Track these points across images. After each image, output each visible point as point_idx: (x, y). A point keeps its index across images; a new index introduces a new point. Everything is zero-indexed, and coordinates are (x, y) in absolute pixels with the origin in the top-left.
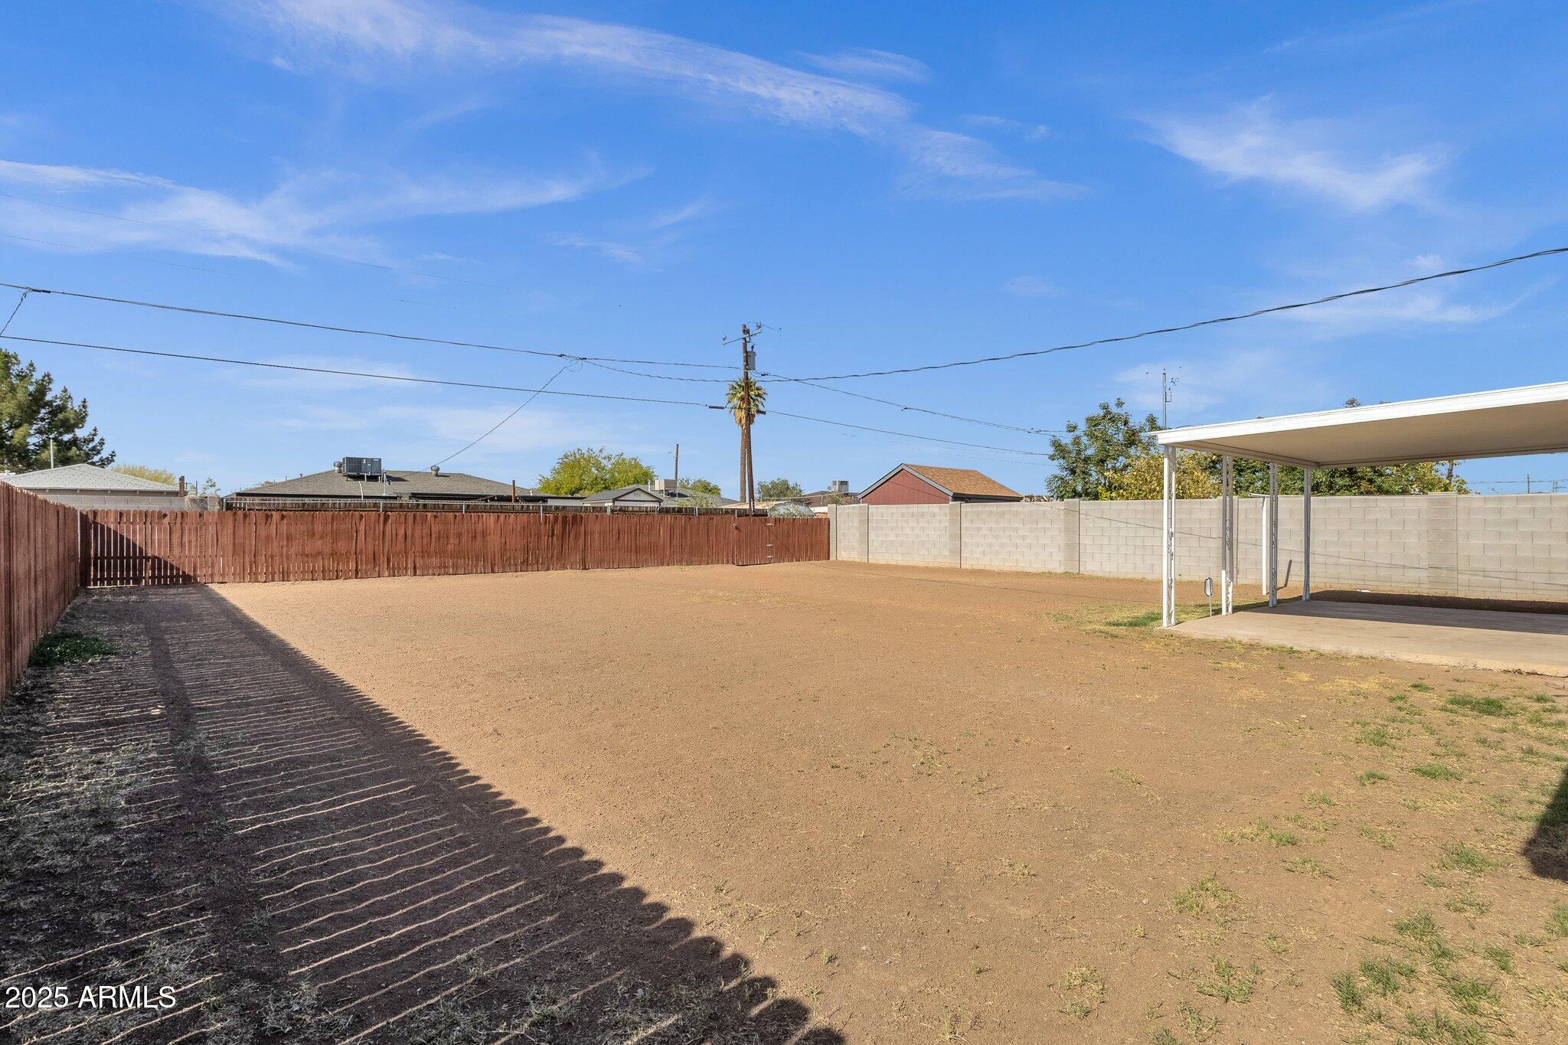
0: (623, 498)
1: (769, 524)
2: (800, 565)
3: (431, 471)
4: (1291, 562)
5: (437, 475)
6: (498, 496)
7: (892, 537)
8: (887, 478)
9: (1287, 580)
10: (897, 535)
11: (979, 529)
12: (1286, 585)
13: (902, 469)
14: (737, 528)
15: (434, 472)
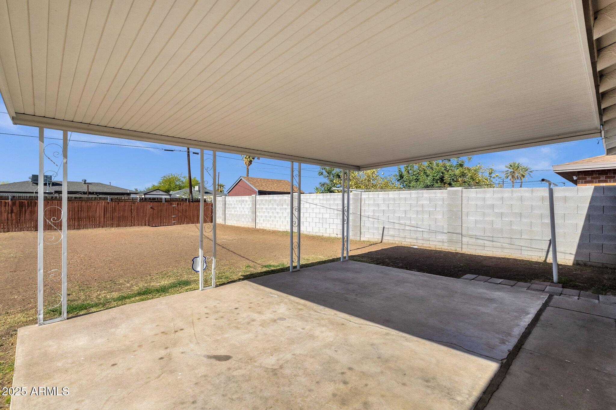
0: (148, 194)
1: (174, 206)
2: (181, 226)
3: (82, 181)
4: (384, 227)
5: (85, 183)
6: (83, 192)
7: (233, 212)
8: (236, 183)
9: (382, 239)
10: (235, 211)
11: (262, 208)
12: (381, 242)
13: (241, 179)
14: (151, 208)
15: (83, 182)
